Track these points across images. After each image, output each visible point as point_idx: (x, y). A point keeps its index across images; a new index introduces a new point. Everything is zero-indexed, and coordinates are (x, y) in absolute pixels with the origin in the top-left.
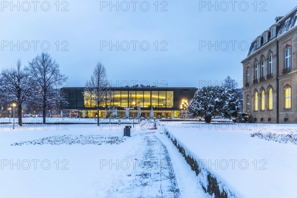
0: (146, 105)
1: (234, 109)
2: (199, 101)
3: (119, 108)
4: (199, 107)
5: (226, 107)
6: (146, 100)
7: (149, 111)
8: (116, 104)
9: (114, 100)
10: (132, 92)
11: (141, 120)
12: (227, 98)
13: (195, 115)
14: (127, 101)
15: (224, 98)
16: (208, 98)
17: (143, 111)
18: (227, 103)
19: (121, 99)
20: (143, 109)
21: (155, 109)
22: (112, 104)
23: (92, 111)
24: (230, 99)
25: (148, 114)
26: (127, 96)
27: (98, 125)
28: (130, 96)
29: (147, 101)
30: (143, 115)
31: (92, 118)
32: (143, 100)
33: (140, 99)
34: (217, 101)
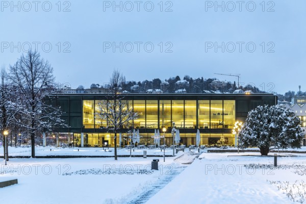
0: (190, 123)
1: (294, 137)
2: (251, 126)
3: (143, 130)
4: (250, 135)
5: (282, 134)
6: (188, 114)
7: (194, 134)
8: (136, 121)
9: (133, 115)
10: (165, 101)
11: (177, 151)
12: (285, 123)
13: (246, 145)
14: (157, 116)
15: (282, 123)
16: (261, 123)
17: (183, 135)
18: (284, 130)
19: (146, 113)
20: (183, 130)
21: (205, 130)
22: (130, 121)
23: (96, 135)
24: (288, 124)
25: (193, 139)
26: (156, 107)
27: (116, 159)
28: (161, 107)
29: (191, 117)
30: (183, 141)
31: (96, 146)
32: (184, 115)
33: (179, 112)
34: (271, 127)
